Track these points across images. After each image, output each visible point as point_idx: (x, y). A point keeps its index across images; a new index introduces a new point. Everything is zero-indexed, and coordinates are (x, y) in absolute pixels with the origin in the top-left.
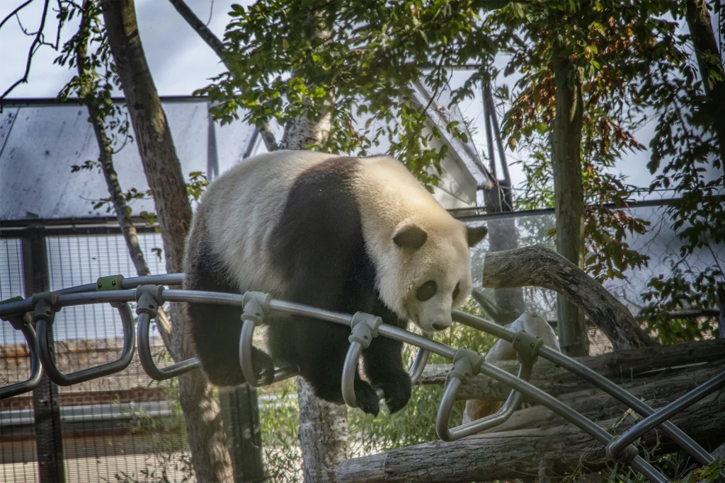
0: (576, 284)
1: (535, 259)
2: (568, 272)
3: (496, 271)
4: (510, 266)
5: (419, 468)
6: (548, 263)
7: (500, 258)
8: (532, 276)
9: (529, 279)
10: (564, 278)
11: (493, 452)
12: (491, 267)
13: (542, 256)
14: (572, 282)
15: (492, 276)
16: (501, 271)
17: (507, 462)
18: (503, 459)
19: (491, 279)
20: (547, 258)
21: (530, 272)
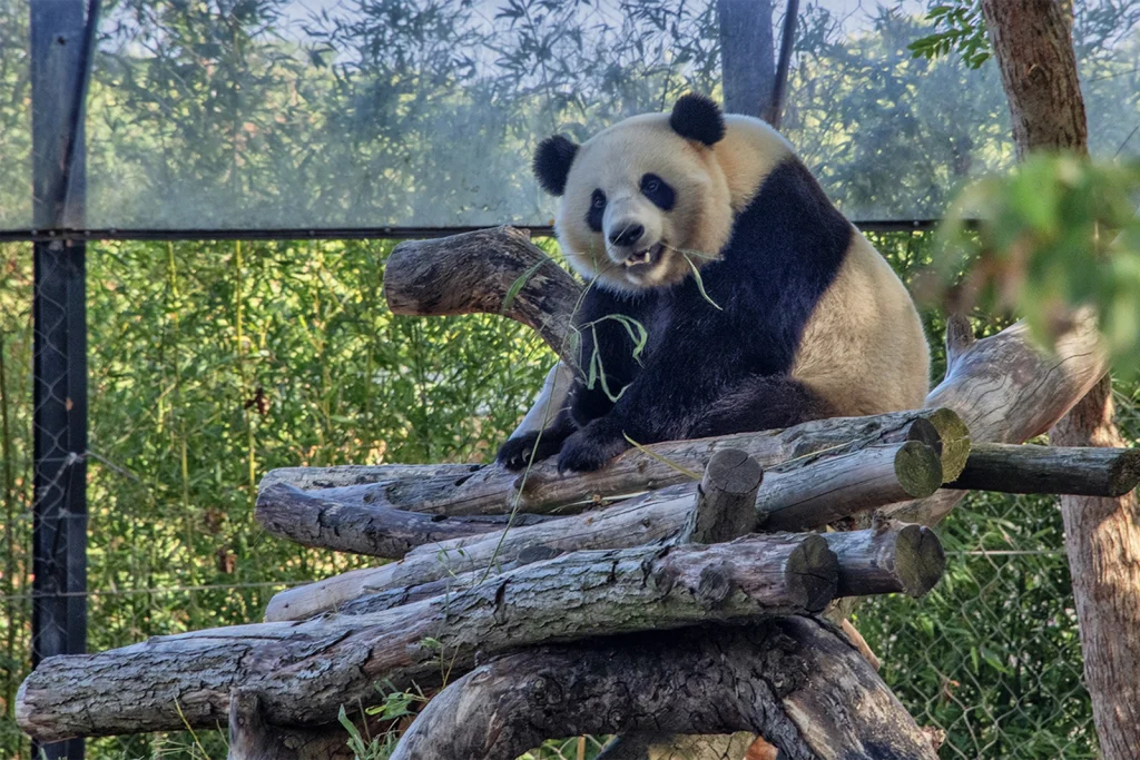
0: (550, 311)
1: (480, 257)
2: (538, 286)
3: (408, 280)
4: (433, 272)
5: (73, 699)
6: (502, 267)
7: (418, 253)
8: (475, 292)
9: (470, 299)
10: (529, 299)
11: (179, 671)
12: (399, 272)
13: (495, 252)
14: (544, 307)
15: (401, 292)
16: (417, 282)
17: (196, 694)
18: (190, 687)
19: (399, 298)
20: (503, 257)
21: (471, 286)
